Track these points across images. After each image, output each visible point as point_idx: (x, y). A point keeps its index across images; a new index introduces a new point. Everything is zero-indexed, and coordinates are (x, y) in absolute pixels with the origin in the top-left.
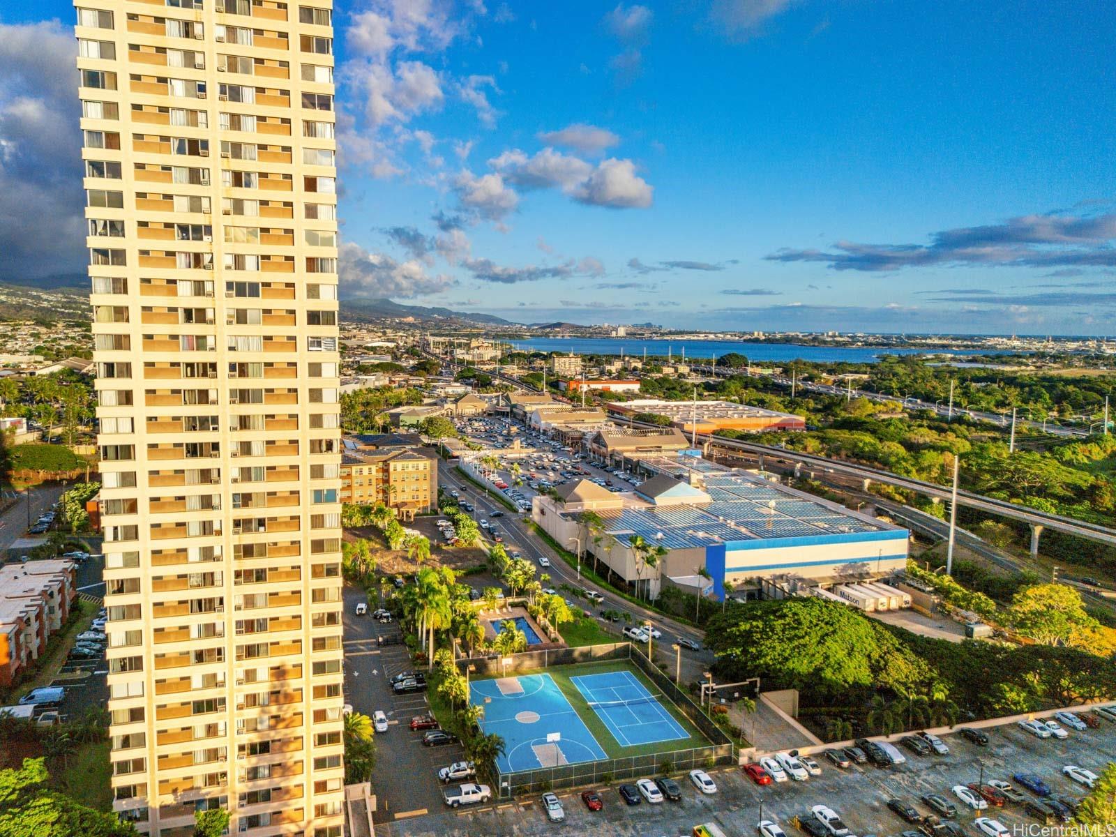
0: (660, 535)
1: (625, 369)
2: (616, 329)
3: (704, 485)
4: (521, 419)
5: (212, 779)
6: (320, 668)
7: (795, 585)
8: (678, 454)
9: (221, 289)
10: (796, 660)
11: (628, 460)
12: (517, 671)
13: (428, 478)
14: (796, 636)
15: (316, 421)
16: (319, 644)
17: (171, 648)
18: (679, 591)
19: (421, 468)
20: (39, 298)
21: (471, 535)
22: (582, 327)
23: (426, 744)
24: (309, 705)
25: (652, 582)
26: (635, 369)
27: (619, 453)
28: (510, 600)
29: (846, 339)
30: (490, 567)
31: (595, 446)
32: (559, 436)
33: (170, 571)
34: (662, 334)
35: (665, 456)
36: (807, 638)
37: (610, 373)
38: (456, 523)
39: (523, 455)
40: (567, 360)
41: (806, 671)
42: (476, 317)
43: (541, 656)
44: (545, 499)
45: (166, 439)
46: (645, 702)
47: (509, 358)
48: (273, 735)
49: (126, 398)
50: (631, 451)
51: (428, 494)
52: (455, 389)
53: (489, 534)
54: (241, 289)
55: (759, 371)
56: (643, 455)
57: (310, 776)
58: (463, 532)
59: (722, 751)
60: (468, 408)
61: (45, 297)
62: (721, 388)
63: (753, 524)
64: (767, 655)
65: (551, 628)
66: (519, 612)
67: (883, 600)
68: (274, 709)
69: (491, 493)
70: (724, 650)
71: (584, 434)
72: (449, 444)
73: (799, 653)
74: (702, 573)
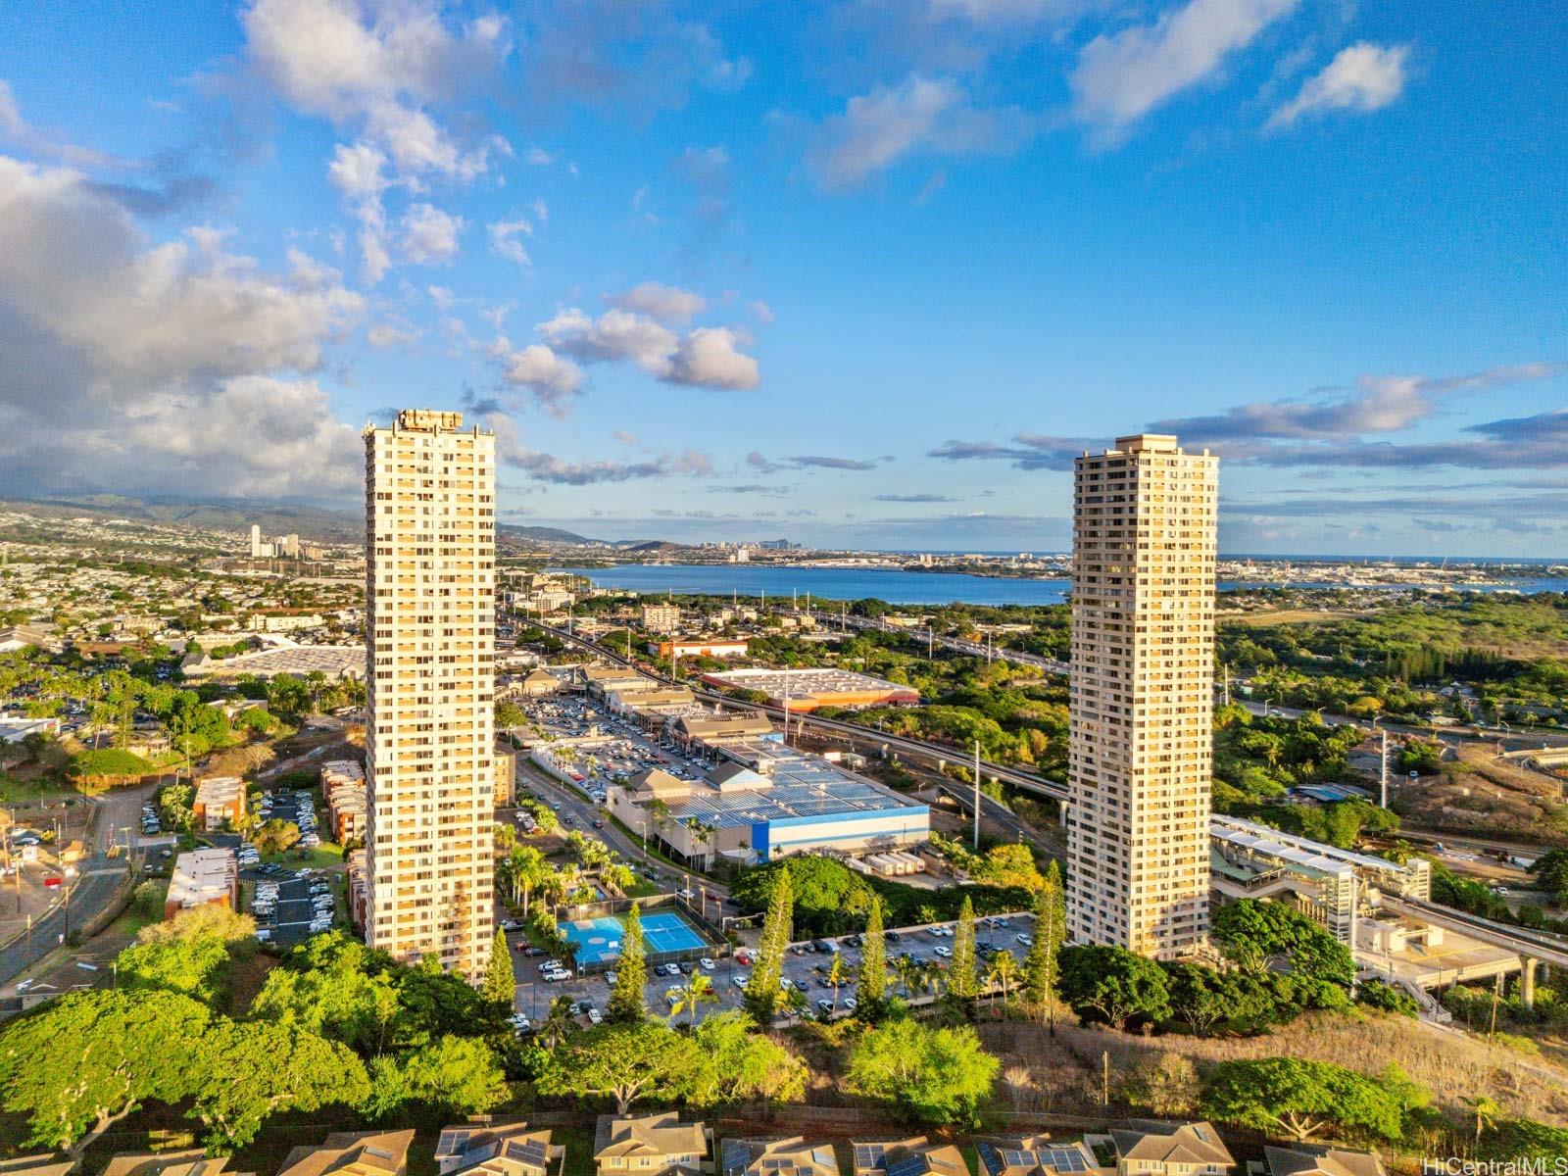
0: (717, 817)
1: (734, 622)
2: (734, 552)
3: (771, 771)
4: (593, 696)
5: (424, 942)
6: (480, 883)
8: (759, 739)
9: (436, 686)
11: (708, 747)
12: (588, 917)
13: (507, 773)
15: (482, 751)
16: (481, 870)
17: (407, 871)
18: (726, 862)
19: (500, 763)
21: (549, 824)
22: (689, 548)
23: (528, 956)
24: (475, 903)
25: (707, 856)
26: (747, 621)
27: (700, 740)
28: (585, 873)
29: (1040, 565)
30: (567, 849)
31: (676, 732)
32: (640, 720)
33: (406, 831)
34: (798, 559)
35: (745, 741)
37: (716, 627)
38: (534, 814)
39: (600, 744)
42: (537, 532)
43: (608, 906)
44: (618, 789)
45: (407, 763)
47: (586, 605)
48: (456, 919)
49: (389, 743)
50: (713, 737)
51: (506, 788)
52: (519, 659)
53: (567, 823)
54: (446, 686)
56: (724, 741)
57: (475, 942)
58: (542, 821)
59: (723, 950)
60: (537, 687)
62: (848, 646)
63: (800, 805)
65: (617, 890)
66: (594, 881)
67: (900, 865)
68: (456, 905)
69: (567, 785)
71: (667, 718)
72: (519, 732)
74: (743, 845)
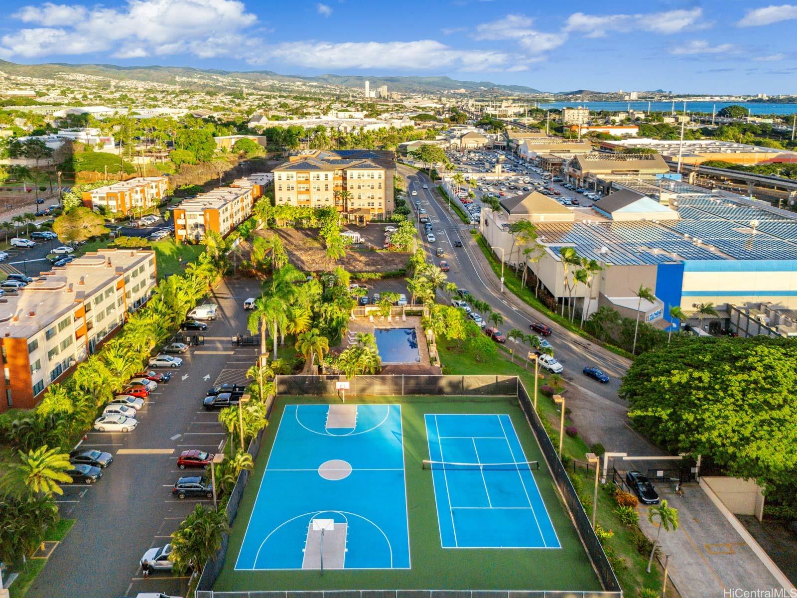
0: (603, 250)
1: (629, 120)
2: (629, 94)
3: (676, 203)
4: (510, 148)
7: (776, 317)
8: (655, 178)
10: (763, 444)
11: (600, 182)
12: (360, 398)
13: (383, 186)
14: (766, 402)
18: (616, 314)
19: (376, 177)
20: (217, 80)
21: (403, 240)
23: (176, 494)
25: (586, 301)
26: (638, 119)
27: (593, 175)
30: (408, 271)
31: (571, 169)
32: (543, 163)
34: (671, 98)
35: (640, 179)
36: (786, 410)
37: (614, 122)
38: (399, 229)
39: (501, 178)
40: (576, 112)
41: (780, 465)
43: (396, 381)
46: (513, 469)
50: (606, 174)
51: (384, 202)
55: (758, 120)
56: (618, 178)
60: (470, 143)
61: (221, 79)
62: (718, 132)
63: (725, 243)
64: (713, 428)
66: (413, 322)
69: (454, 205)
70: (645, 408)
71: (565, 161)
73: (770, 433)
74: (643, 295)
